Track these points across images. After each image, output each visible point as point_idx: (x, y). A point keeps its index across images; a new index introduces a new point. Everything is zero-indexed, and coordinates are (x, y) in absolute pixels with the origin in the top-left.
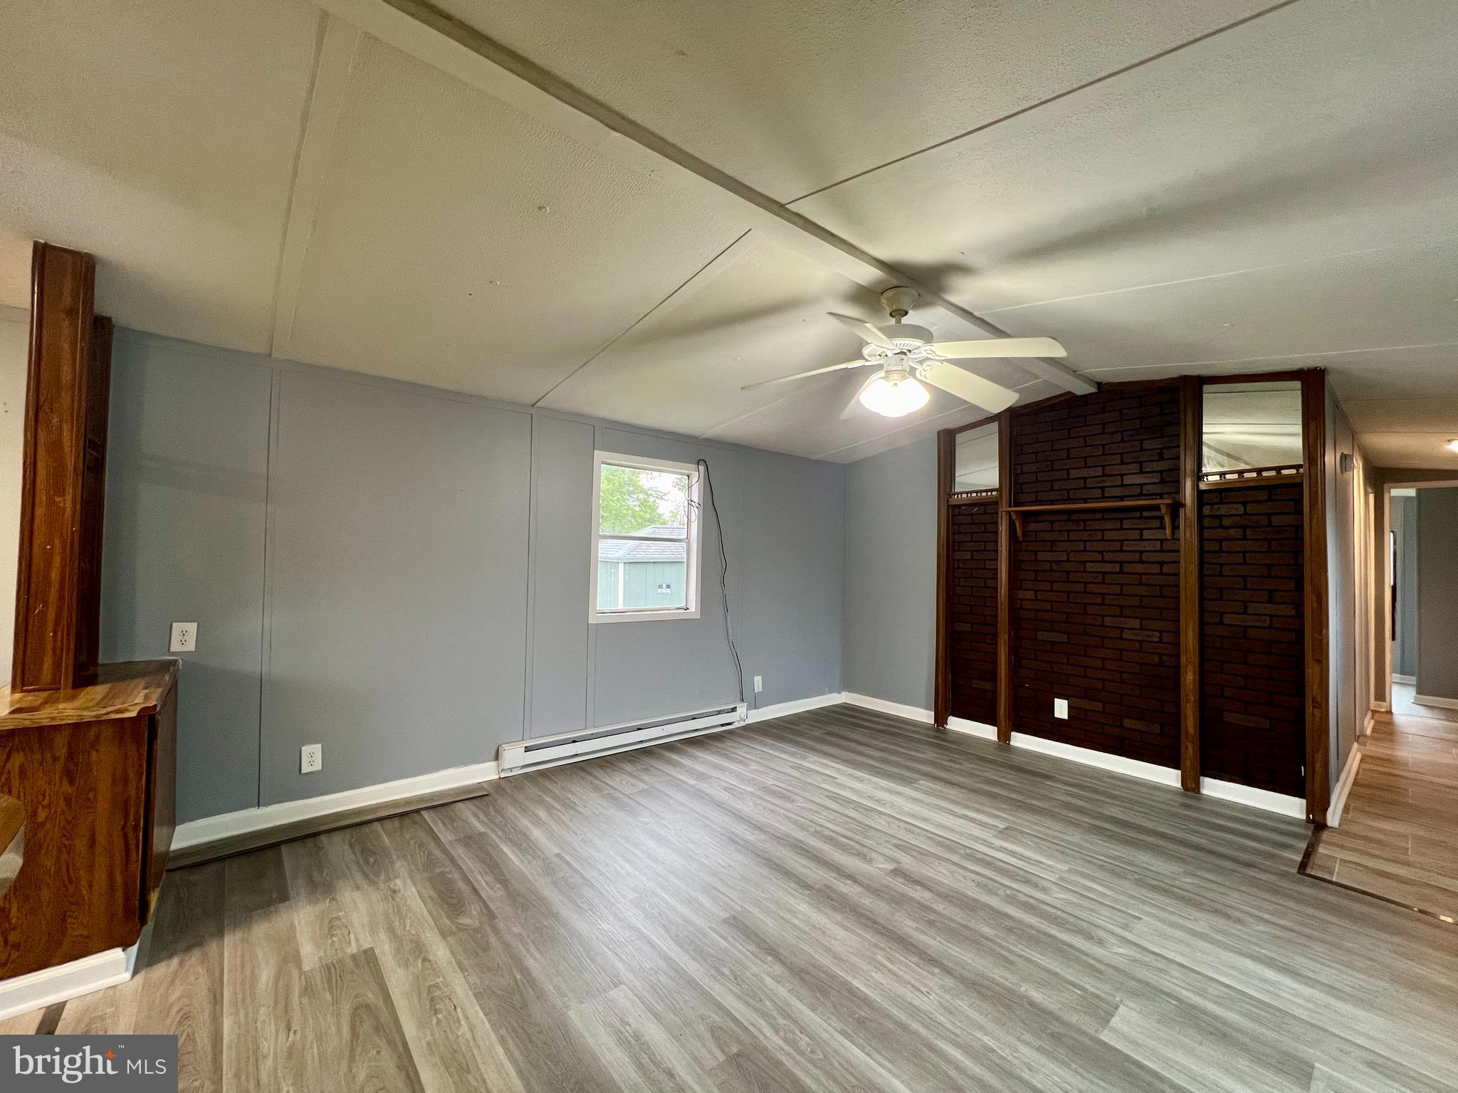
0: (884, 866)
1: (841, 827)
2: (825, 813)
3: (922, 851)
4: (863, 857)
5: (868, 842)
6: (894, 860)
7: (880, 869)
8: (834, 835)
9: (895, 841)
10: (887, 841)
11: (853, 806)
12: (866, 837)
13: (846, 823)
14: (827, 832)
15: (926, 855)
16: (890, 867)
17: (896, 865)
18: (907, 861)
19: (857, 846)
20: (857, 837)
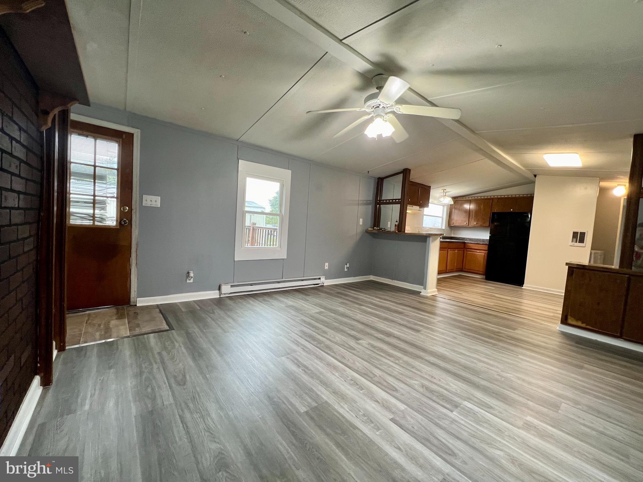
0: (364, 342)
1: (384, 362)
2: (396, 373)
3: (343, 347)
4: (372, 346)
5: (369, 352)
6: (359, 344)
7: (365, 341)
8: (388, 357)
9: (354, 352)
10: (358, 352)
11: (376, 379)
12: (369, 355)
13: (380, 365)
14: (392, 359)
15: (341, 345)
16: (360, 341)
17: (358, 342)
18: (352, 343)
19: (375, 351)
20: (374, 355)
